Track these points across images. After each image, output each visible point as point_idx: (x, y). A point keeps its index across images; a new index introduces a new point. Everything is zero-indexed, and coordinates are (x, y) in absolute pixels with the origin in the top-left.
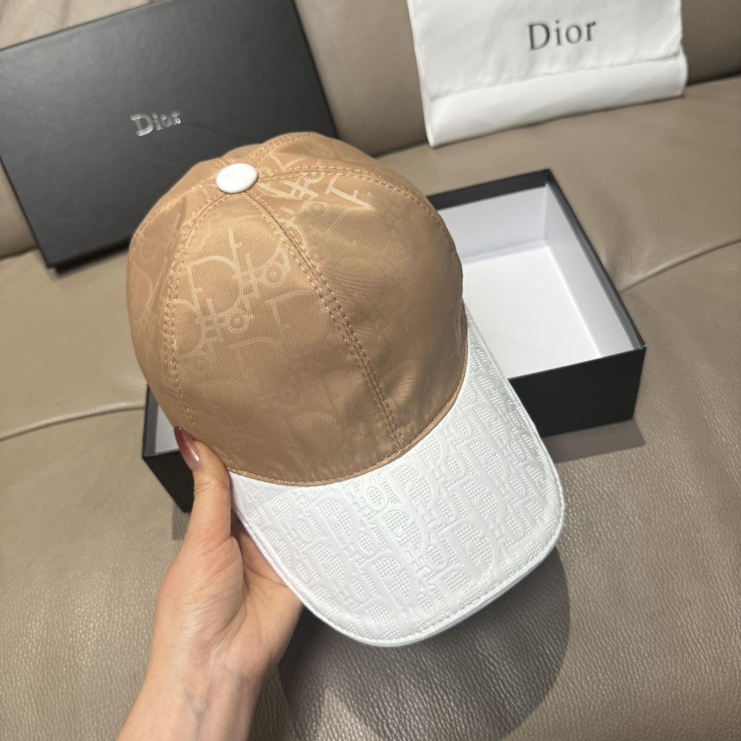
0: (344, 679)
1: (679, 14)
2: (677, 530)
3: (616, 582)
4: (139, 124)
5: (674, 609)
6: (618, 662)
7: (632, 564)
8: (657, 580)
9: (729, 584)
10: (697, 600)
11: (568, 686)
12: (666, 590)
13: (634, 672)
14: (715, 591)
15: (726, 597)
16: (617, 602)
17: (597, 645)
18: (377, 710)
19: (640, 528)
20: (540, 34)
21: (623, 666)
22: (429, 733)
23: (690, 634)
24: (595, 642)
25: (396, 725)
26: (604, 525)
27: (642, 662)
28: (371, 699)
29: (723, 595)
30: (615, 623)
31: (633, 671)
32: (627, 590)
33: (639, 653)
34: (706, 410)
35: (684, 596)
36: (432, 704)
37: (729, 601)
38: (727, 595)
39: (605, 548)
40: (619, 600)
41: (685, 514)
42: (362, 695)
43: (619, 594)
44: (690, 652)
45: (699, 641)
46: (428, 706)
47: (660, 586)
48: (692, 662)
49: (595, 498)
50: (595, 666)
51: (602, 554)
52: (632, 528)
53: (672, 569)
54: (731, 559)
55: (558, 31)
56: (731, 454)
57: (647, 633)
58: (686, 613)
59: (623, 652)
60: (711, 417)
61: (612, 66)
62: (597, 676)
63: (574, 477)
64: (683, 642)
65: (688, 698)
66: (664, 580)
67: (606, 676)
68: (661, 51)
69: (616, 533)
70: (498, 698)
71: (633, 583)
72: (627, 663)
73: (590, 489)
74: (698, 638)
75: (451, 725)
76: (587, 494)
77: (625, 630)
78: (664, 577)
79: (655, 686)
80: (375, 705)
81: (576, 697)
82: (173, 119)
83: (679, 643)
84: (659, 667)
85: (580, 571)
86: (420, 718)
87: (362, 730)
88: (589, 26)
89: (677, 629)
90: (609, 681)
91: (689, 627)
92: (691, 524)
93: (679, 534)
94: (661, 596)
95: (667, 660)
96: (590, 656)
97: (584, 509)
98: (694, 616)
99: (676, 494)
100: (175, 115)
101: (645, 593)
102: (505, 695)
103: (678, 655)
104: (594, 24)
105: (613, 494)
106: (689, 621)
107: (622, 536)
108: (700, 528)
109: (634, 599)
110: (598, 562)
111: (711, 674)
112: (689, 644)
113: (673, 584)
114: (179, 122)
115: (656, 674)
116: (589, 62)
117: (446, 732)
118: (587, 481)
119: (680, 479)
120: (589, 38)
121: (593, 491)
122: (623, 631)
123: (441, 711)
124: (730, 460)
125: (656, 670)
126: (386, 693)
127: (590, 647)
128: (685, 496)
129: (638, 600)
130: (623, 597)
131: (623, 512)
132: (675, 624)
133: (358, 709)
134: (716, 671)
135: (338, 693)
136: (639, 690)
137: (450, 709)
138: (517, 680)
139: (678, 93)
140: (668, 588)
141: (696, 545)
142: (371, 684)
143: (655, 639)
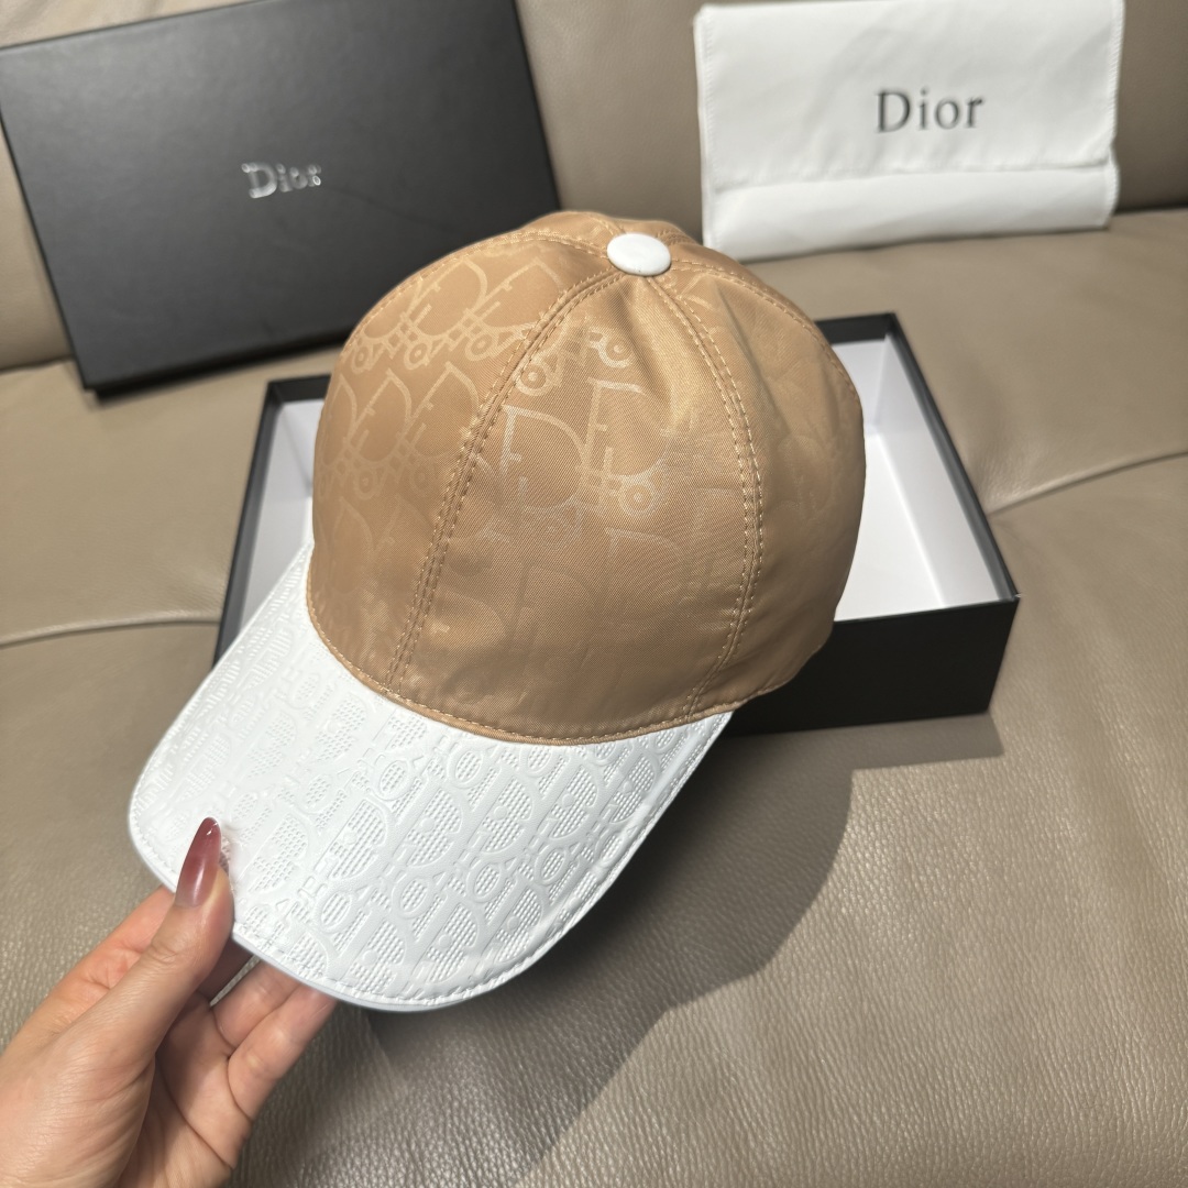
0: (496, 1076)
1: (1113, 100)
2: (1042, 890)
3: (941, 962)
4: (254, 180)
5: (1028, 1013)
6: (933, 1089)
7: (967, 937)
8: (1004, 965)
9: (1116, 981)
10: (1065, 1003)
11: (851, 1120)
12: (1017, 983)
13: (956, 1108)
14: (1094, 990)
15: (1110, 1002)
16: (939, 992)
17: (901, 1058)
18: (543, 1130)
19: (986, 882)
20: (895, 108)
21: (940, 1095)
22: (623, 1173)
23: (1049, 1055)
24: (900, 1055)
25: (572, 1156)
26: (929, 871)
27: (971, 1092)
28: (536, 1112)
29: (1106, 998)
30: (934, 1026)
31: (955, 1104)
32: (956, 976)
33: (967, 1077)
34: (1103, 708)
35: (1045, 994)
36: (633, 1128)
37: (1115, 1009)
38: (1112, 998)
39: (927, 907)
40: (943, 990)
41: (1058, 867)
42: (522, 1104)
43: (944, 982)
44: (1047, 1082)
45: (1062, 1066)
46: (626, 1131)
47: (1009, 975)
48: (1049, 1097)
49: (919, 828)
50: (895, 1091)
51: (922, 917)
52: (973, 880)
53: (1030, 951)
54: (1123, 942)
55: (923, 106)
56: (1137, 780)
57: (981, 1047)
58: (1046, 1022)
59: (943, 1073)
60: (1109, 720)
61: (1002, 169)
62: (898, 1107)
63: (889, 793)
64: (1038, 1066)
65: (1037, 1154)
66: (1015, 965)
67: (912, 1109)
68: (1081, 154)
69: (947, 887)
70: (738, 1128)
71: (967, 966)
72: (946, 1091)
73: (912, 812)
74: (1061, 1061)
75: (659, 1164)
76: (906, 821)
77: (949, 1039)
78: (1017, 962)
79: (987, 1131)
80: (542, 1121)
81: (862, 1138)
82: (309, 178)
83: (1031, 1067)
84: (996, 1103)
85: (885, 940)
86: (611, 1149)
87: (516, 1160)
88: (972, 104)
89: (1030, 1046)
90: (916, 1117)
91: (1050, 1044)
92: (1065, 883)
93: (1045, 896)
94: (1009, 991)
95: (1010, 1092)
96: (890, 1075)
97: (899, 843)
98: (1058, 1026)
99: (1046, 835)
100: (313, 171)
101: (984, 983)
102: (750, 1124)
103: (1028, 1087)
104: (980, 102)
105: (947, 825)
106: (1049, 1034)
107: (956, 892)
108: (1079, 890)
109: (966, 991)
110: (915, 929)
111: (1077, 1120)
112: (1047, 1071)
113: (1029, 974)
114: (317, 182)
115: (991, 1113)
116: (967, 159)
117: (649, 1173)
118: (909, 800)
119: (1054, 811)
120: (971, 122)
121: (916, 817)
122: (944, 1040)
123: (646, 1139)
124: (1134, 790)
125: (992, 1108)
126: (561, 1105)
127: (891, 1062)
128: (1059, 838)
129: (972, 995)
130: (949, 988)
131: (961, 855)
132: (1027, 1038)
133: (513, 1126)
134: (1086, 1116)
135: (484, 1098)
136: (961, 1135)
137: (659, 1138)
138: (770, 1101)
139: (1100, 222)
140: (1021, 979)
141: (1070, 916)
142: (538, 1087)
143: (994, 1058)
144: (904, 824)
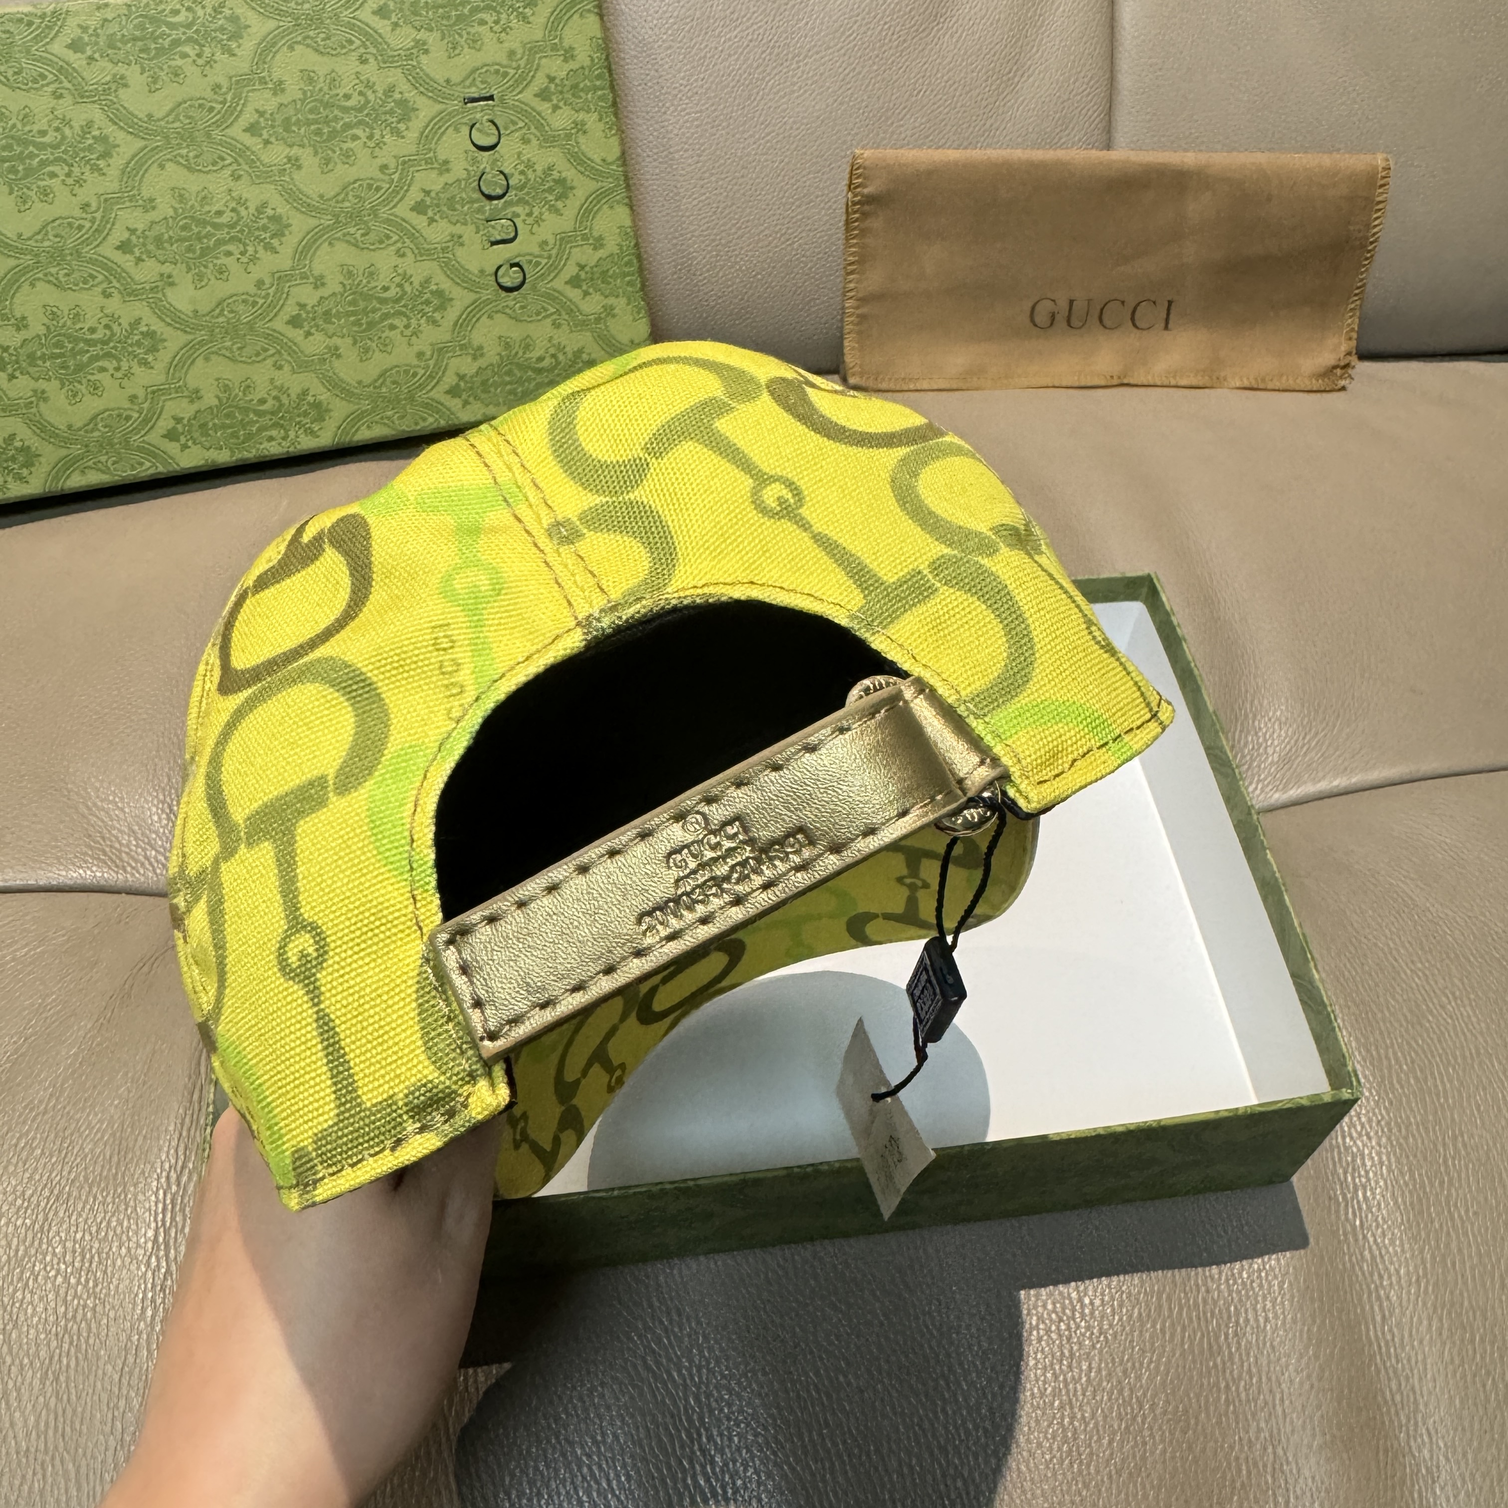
2: (1237, 1459)
19: (1163, 1441)
34: (1342, 1176)
39: (1080, 1472)
41: (1262, 1423)
49: (1080, 1344)
52: (1146, 1433)
56: (1379, 1298)
60: (1349, 1196)
76: (1065, 1331)
92: (1270, 1449)
93: (1239, 1468)
97: (1052, 1364)
99: (1249, 1371)
121: (1078, 1327)
124: (1372, 1309)
144: (1060, 1336)
